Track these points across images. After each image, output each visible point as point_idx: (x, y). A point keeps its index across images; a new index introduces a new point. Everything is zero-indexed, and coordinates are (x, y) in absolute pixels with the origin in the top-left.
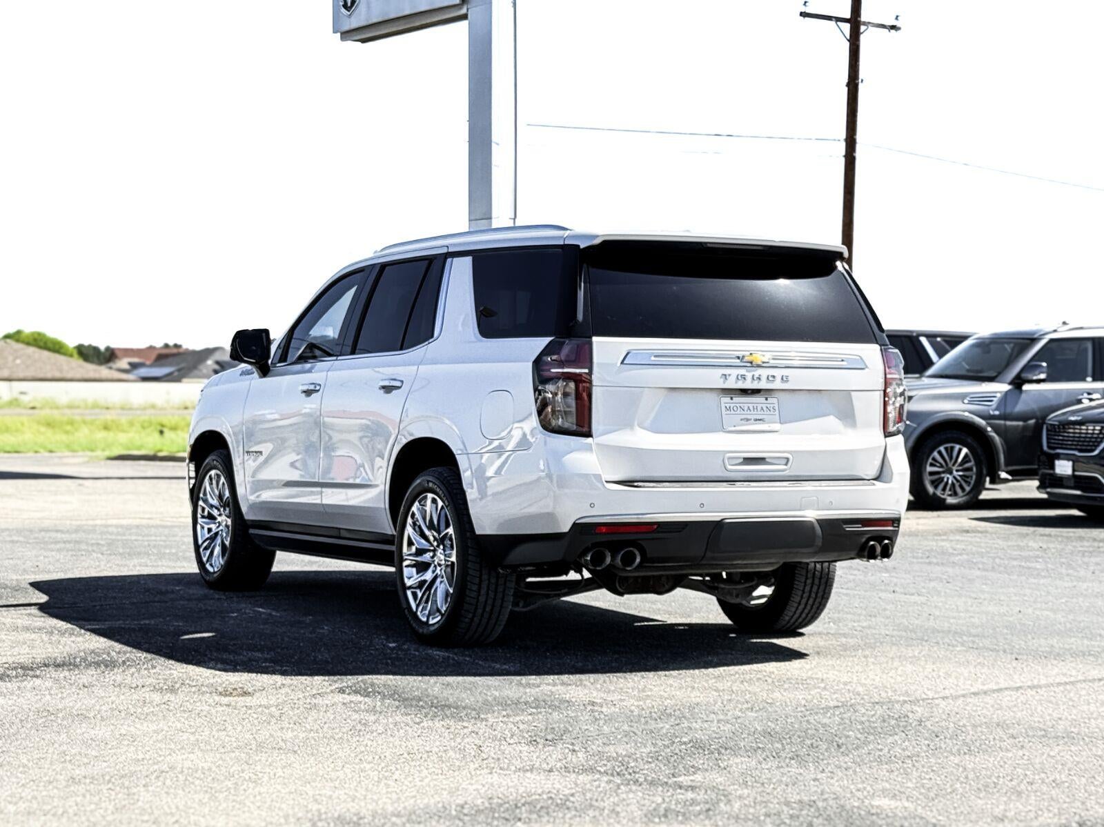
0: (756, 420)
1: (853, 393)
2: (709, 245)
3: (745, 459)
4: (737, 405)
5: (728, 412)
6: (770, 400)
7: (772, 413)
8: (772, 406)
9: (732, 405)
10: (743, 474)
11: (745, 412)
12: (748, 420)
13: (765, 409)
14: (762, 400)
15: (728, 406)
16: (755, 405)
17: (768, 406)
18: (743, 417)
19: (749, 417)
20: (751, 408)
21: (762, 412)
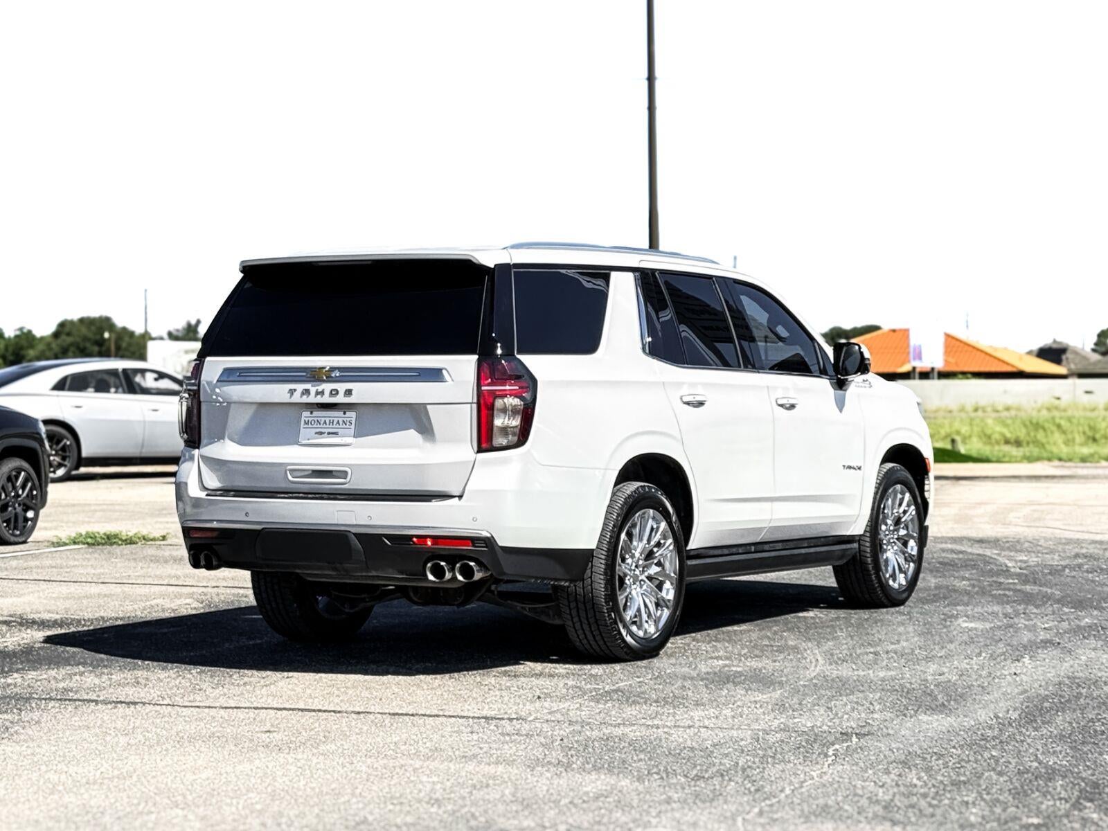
0: (329, 433)
1: (428, 407)
2: (320, 264)
3: (314, 471)
4: (316, 419)
5: (306, 426)
6: (348, 414)
7: (348, 426)
8: (348, 419)
9: (310, 419)
10: (307, 486)
11: (321, 426)
12: (321, 433)
13: (341, 422)
14: (341, 414)
15: (307, 419)
16: (332, 419)
17: (345, 419)
18: (318, 430)
19: (323, 430)
20: (328, 422)
21: (338, 426)
